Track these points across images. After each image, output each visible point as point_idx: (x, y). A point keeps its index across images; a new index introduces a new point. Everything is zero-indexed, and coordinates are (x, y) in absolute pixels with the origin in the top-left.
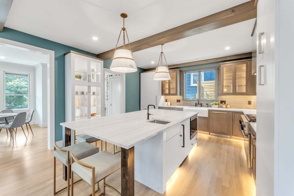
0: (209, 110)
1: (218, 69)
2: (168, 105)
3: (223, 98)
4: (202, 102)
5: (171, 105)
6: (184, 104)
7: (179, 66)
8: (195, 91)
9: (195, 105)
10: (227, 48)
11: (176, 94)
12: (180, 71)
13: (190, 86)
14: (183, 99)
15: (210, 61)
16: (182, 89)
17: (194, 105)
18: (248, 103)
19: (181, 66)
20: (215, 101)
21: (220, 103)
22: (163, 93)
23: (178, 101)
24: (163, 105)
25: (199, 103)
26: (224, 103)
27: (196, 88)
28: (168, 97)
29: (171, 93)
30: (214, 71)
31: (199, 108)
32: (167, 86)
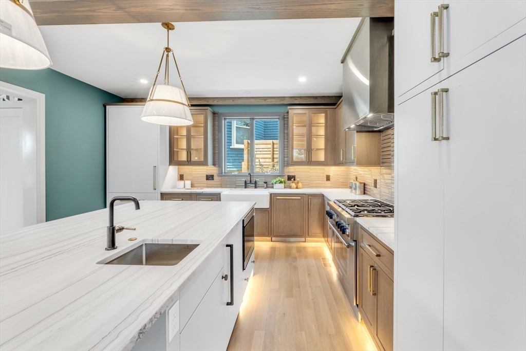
0: (271, 194)
1: (285, 118)
2: (186, 187)
3: (292, 170)
4: (257, 178)
5: (192, 186)
6: (221, 185)
7: (210, 103)
8: (240, 158)
9: (244, 184)
10: (303, 79)
11: (204, 163)
12: (214, 113)
13: (231, 147)
14: (220, 174)
15: (271, 102)
16: (217, 151)
17: (242, 186)
18: (325, 178)
19: (215, 103)
20: (280, 176)
21: (287, 179)
22: (173, 159)
23: (210, 177)
24: (174, 187)
25: (251, 181)
26: (293, 180)
27: (240, 153)
28: (186, 169)
29: (192, 160)
30: (277, 122)
31: (251, 191)
32: (183, 144)
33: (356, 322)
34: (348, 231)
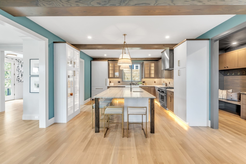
0: (140, 87)
1: (142, 64)
3: (144, 80)
4: (134, 82)
5: (114, 85)
6: (124, 84)
11: (119, 78)
14: (122, 81)
16: (121, 74)
18: (154, 82)
20: (141, 82)
22: (109, 77)
23: (119, 82)
24: (109, 85)
26: (144, 83)
28: (111, 80)
29: (115, 77)
33: (166, 110)
34: (165, 92)
